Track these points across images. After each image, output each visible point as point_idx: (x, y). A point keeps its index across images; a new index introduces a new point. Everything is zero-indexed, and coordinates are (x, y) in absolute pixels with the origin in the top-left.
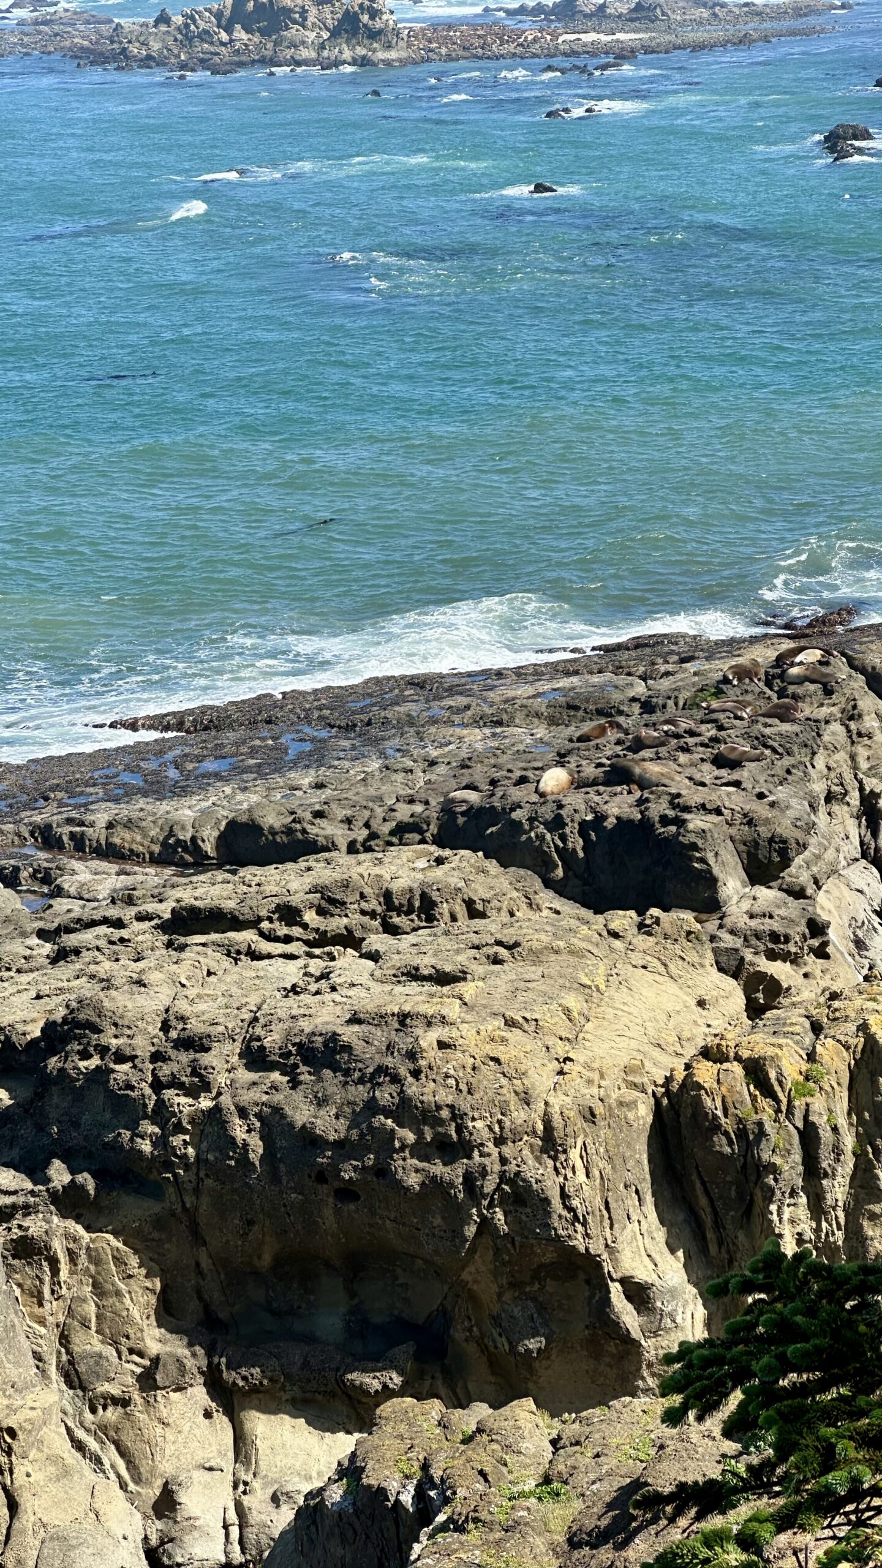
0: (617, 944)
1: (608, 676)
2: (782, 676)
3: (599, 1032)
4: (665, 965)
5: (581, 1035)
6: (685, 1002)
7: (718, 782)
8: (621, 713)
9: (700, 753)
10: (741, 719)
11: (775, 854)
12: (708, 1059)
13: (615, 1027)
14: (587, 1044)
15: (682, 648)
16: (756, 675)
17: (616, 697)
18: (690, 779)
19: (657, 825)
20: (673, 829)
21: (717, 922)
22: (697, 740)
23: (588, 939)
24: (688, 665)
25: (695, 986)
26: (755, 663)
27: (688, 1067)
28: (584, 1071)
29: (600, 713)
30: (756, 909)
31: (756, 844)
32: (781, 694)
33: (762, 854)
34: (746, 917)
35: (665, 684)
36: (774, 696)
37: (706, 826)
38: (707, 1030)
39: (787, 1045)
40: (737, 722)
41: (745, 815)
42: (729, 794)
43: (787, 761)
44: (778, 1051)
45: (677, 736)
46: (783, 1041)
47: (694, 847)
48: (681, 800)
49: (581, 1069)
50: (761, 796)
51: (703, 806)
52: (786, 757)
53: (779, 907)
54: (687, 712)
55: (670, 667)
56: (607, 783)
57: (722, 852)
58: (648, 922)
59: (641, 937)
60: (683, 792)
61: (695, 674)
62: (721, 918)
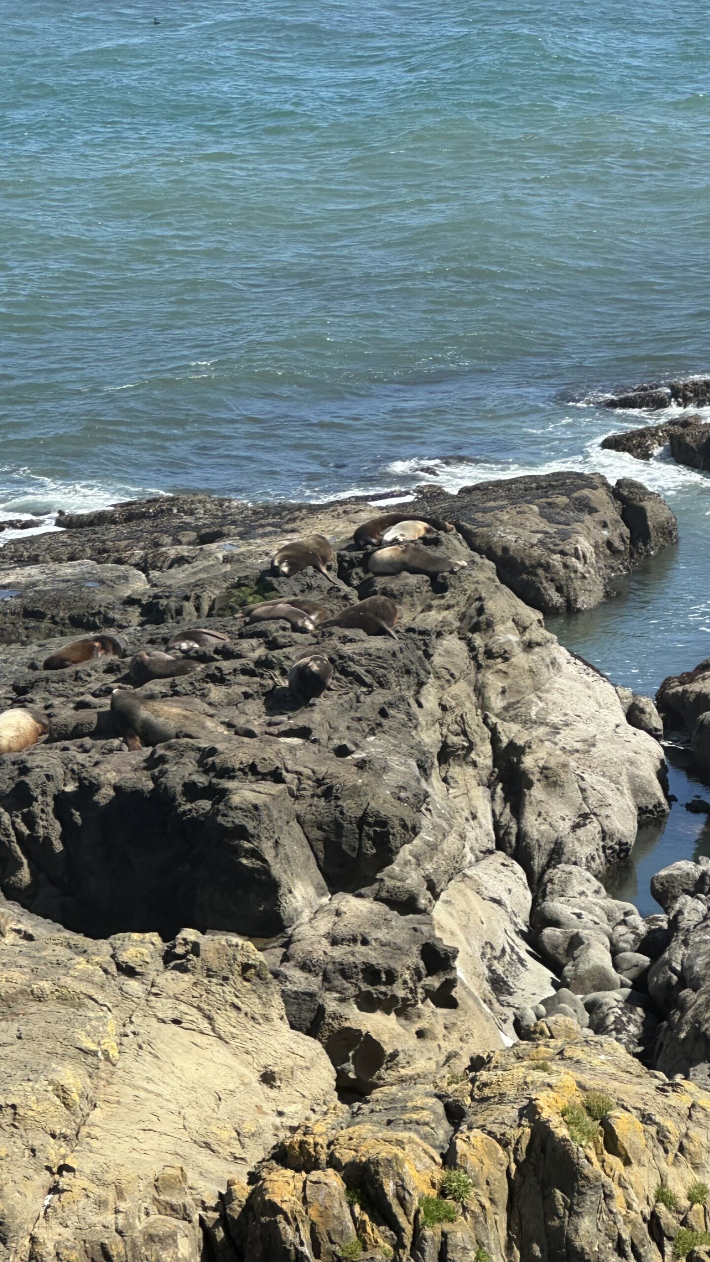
0: (133, 986)
1: (86, 565)
2: (366, 562)
3: (112, 1125)
4: (210, 1019)
5: (84, 1130)
6: (241, 1076)
7: (274, 730)
8: (109, 622)
9: (241, 684)
10: (303, 630)
11: (368, 844)
12: (286, 1166)
13: (135, 1116)
14: (95, 1144)
15: (201, 518)
16: (324, 560)
17: (102, 597)
18: (229, 725)
19: (180, 799)
20: (205, 805)
21: (280, 952)
22: (237, 663)
23: (87, 978)
24: (213, 546)
25: (258, 1051)
26: (322, 542)
27: (253, 1178)
28: (92, 1187)
29: (78, 623)
30: (342, 930)
31: (338, 827)
32: (365, 590)
33: (348, 844)
34: (325, 942)
35: (179, 576)
36: (354, 594)
37: (259, 800)
38: (278, 1121)
39: (411, 1141)
40: (296, 636)
41: (319, 782)
42: (292, 749)
43: (380, 697)
44: (396, 1150)
45: (203, 658)
46: (403, 1135)
47: (241, 832)
48: (217, 760)
49: (86, 1184)
50: (342, 752)
51: (253, 768)
52: (380, 690)
53: (377, 926)
54: (217, 621)
55: (184, 550)
56: (98, 733)
57: (285, 841)
58: (180, 950)
59: (169, 975)
60: (219, 746)
61: (227, 560)
62: (286, 945)
